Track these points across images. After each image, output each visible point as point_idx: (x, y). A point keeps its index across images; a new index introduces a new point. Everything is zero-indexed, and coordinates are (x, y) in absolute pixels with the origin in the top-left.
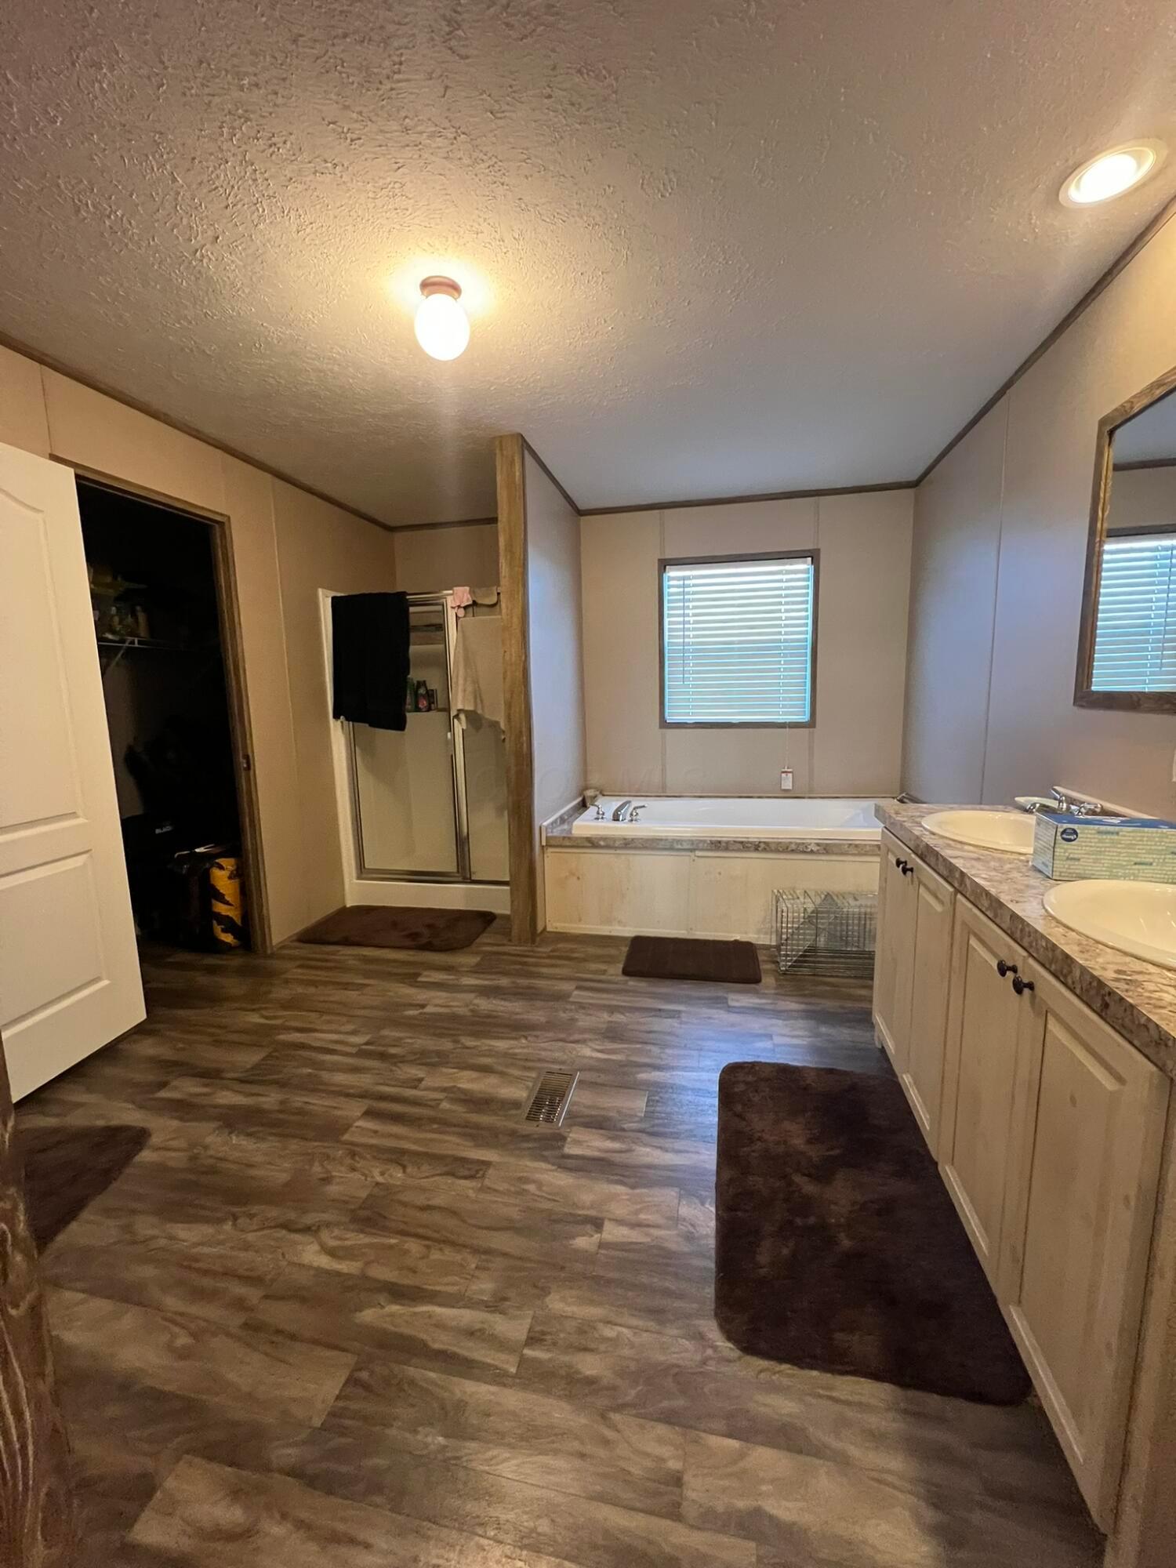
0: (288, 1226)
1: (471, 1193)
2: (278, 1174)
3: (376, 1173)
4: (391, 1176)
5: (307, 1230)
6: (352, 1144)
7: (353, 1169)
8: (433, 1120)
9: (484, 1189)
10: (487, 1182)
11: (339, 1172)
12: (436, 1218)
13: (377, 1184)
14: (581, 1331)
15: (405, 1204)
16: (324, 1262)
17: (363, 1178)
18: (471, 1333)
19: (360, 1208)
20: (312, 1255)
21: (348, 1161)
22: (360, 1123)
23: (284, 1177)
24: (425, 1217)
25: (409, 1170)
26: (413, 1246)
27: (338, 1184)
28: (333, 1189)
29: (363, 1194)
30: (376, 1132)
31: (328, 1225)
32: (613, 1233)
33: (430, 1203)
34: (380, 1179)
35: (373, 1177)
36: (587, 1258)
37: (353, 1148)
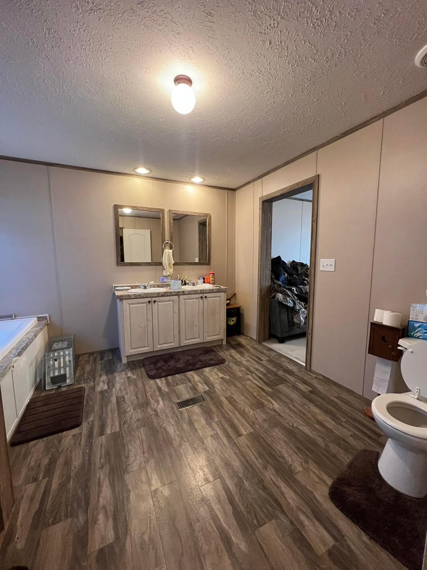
0: (280, 415)
1: (236, 395)
2: (277, 433)
3: (252, 413)
4: (249, 410)
5: (275, 411)
6: (251, 426)
7: (256, 418)
8: (224, 417)
9: (232, 394)
10: (230, 394)
11: (260, 420)
12: (246, 395)
13: (253, 410)
14: (241, 371)
15: (251, 403)
16: (274, 402)
17: (255, 414)
18: (256, 379)
19: (261, 407)
20: (276, 406)
21: (256, 422)
22: (245, 433)
23: (276, 430)
24: (249, 397)
25: (243, 408)
26: (255, 394)
27: (263, 417)
28: (264, 417)
29: (258, 410)
30: (243, 426)
31: (270, 409)
32: (221, 375)
33: (245, 399)
34: (252, 411)
35: (253, 413)
36: (229, 376)
37: (252, 425)
